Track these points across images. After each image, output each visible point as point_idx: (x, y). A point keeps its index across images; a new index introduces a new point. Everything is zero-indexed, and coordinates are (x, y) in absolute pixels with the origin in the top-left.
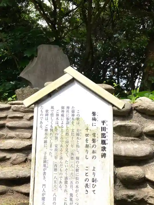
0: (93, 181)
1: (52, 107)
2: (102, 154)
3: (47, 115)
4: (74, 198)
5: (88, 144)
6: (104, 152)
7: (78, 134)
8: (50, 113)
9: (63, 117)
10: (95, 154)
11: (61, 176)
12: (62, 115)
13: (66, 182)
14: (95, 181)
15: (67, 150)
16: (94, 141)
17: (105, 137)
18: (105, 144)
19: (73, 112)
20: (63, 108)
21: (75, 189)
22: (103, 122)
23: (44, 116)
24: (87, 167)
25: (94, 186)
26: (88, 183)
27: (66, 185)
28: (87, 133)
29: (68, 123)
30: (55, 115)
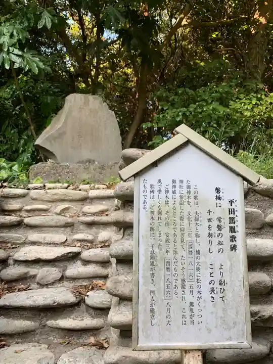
0: (221, 284)
1: (159, 181)
2: (231, 246)
3: (152, 191)
4: (196, 308)
5: (211, 232)
6: (234, 243)
7: (196, 219)
8: (156, 188)
9: (175, 195)
10: (221, 247)
11: (176, 278)
12: (174, 192)
13: (183, 287)
14: (223, 284)
15: (182, 241)
16: (219, 228)
17: (235, 222)
18: (235, 232)
19: (188, 187)
20: (174, 181)
21: (196, 295)
22: (231, 202)
23: (148, 194)
24: (212, 265)
25: (222, 291)
26: (215, 286)
27: (184, 290)
28: (210, 217)
29: (182, 203)
30: (163, 192)
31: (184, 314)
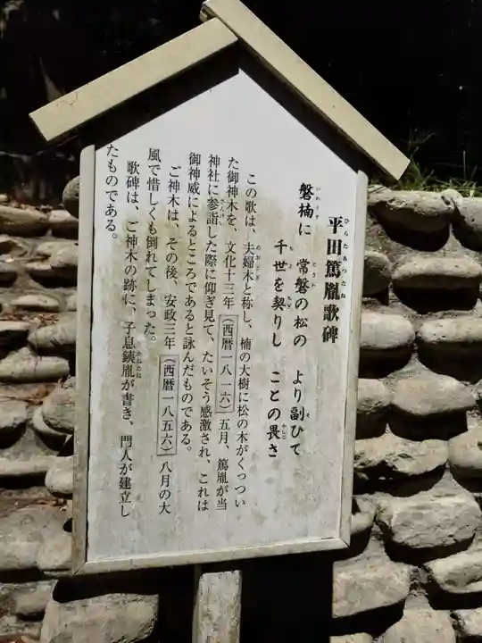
0: (295, 417)
1: (154, 155)
2: (326, 329)
3: (134, 182)
4: (231, 474)
5: (281, 295)
6: (333, 323)
7: (247, 263)
8: (144, 174)
9: (196, 195)
10: (301, 331)
11: (186, 405)
12: (193, 189)
13: (206, 425)
14: (300, 417)
15: (209, 317)
16: (302, 285)
17: (339, 273)
18: (338, 298)
19: (233, 177)
20: (195, 159)
21: (234, 441)
22: (336, 223)
23: (122, 188)
24: (277, 373)
25: (296, 431)
26: (279, 423)
27: (206, 432)
28: (280, 259)
29: (213, 220)
30: (164, 185)
31: (204, 486)
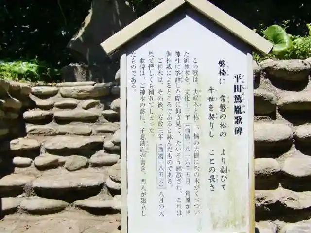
0: (222, 172)
1: (151, 54)
2: (236, 128)
3: (143, 67)
5: (212, 113)
6: (240, 125)
7: (196, 98)
8: (147, 63)
9: (170, 70)
10: (224, 130)
11: (169, 165)
12: (168, 67)
13: (179, 175)
14: (225, 172)
15: (178, 124)
16: (223, 108)
17: (241, 101)
18: (241, 113)
19: (186, 60)
20: (169, 54)
21: (193, 183)
22: (238, 77)
24: (212, 150)
25: (223, 179)
26: (215, 174)
27: (179, 179)
28: (211, 96)
29: (178, 80)
30: (156, 66)
31: (179, 204)
